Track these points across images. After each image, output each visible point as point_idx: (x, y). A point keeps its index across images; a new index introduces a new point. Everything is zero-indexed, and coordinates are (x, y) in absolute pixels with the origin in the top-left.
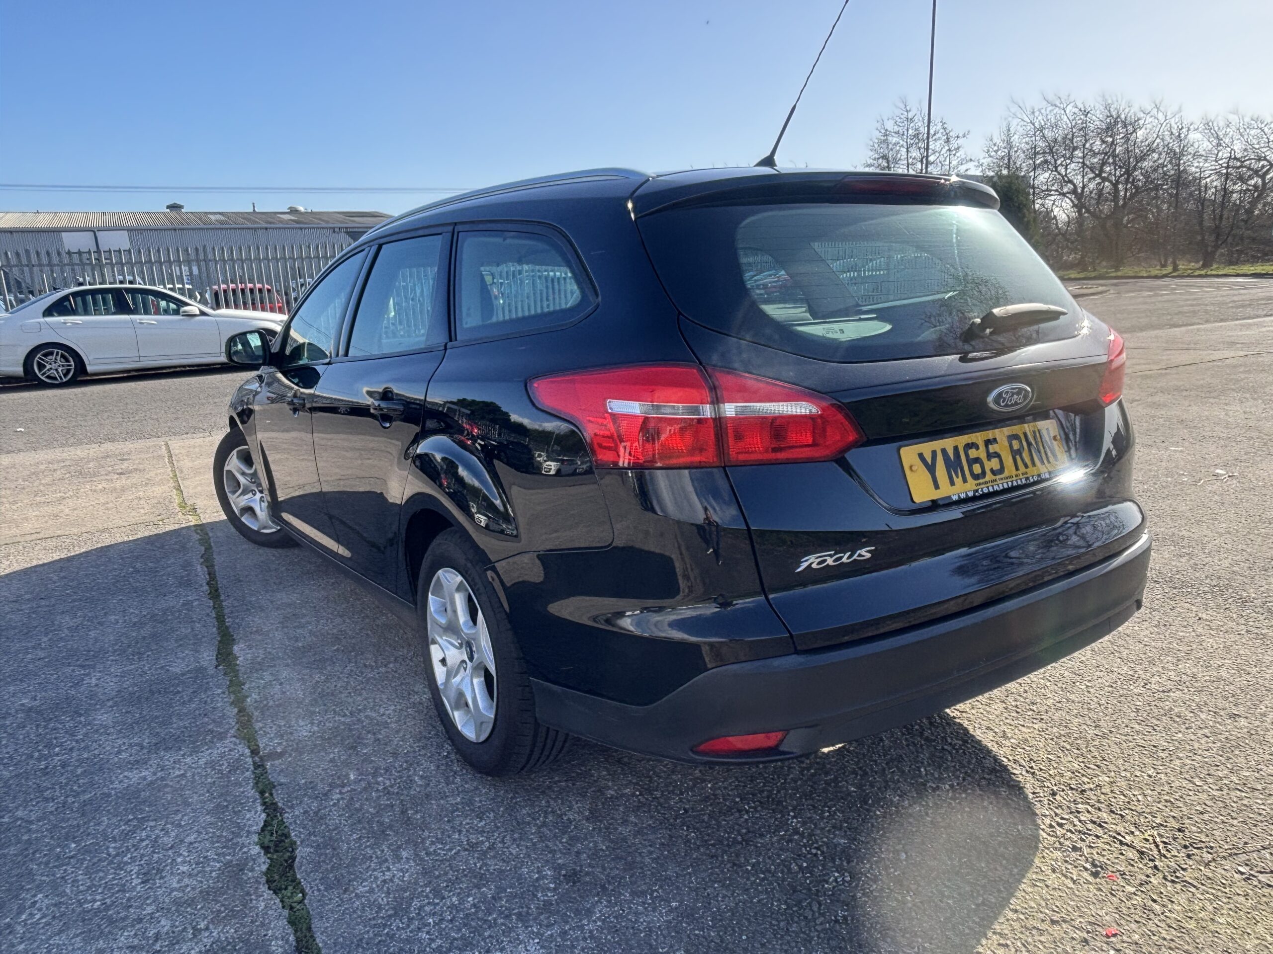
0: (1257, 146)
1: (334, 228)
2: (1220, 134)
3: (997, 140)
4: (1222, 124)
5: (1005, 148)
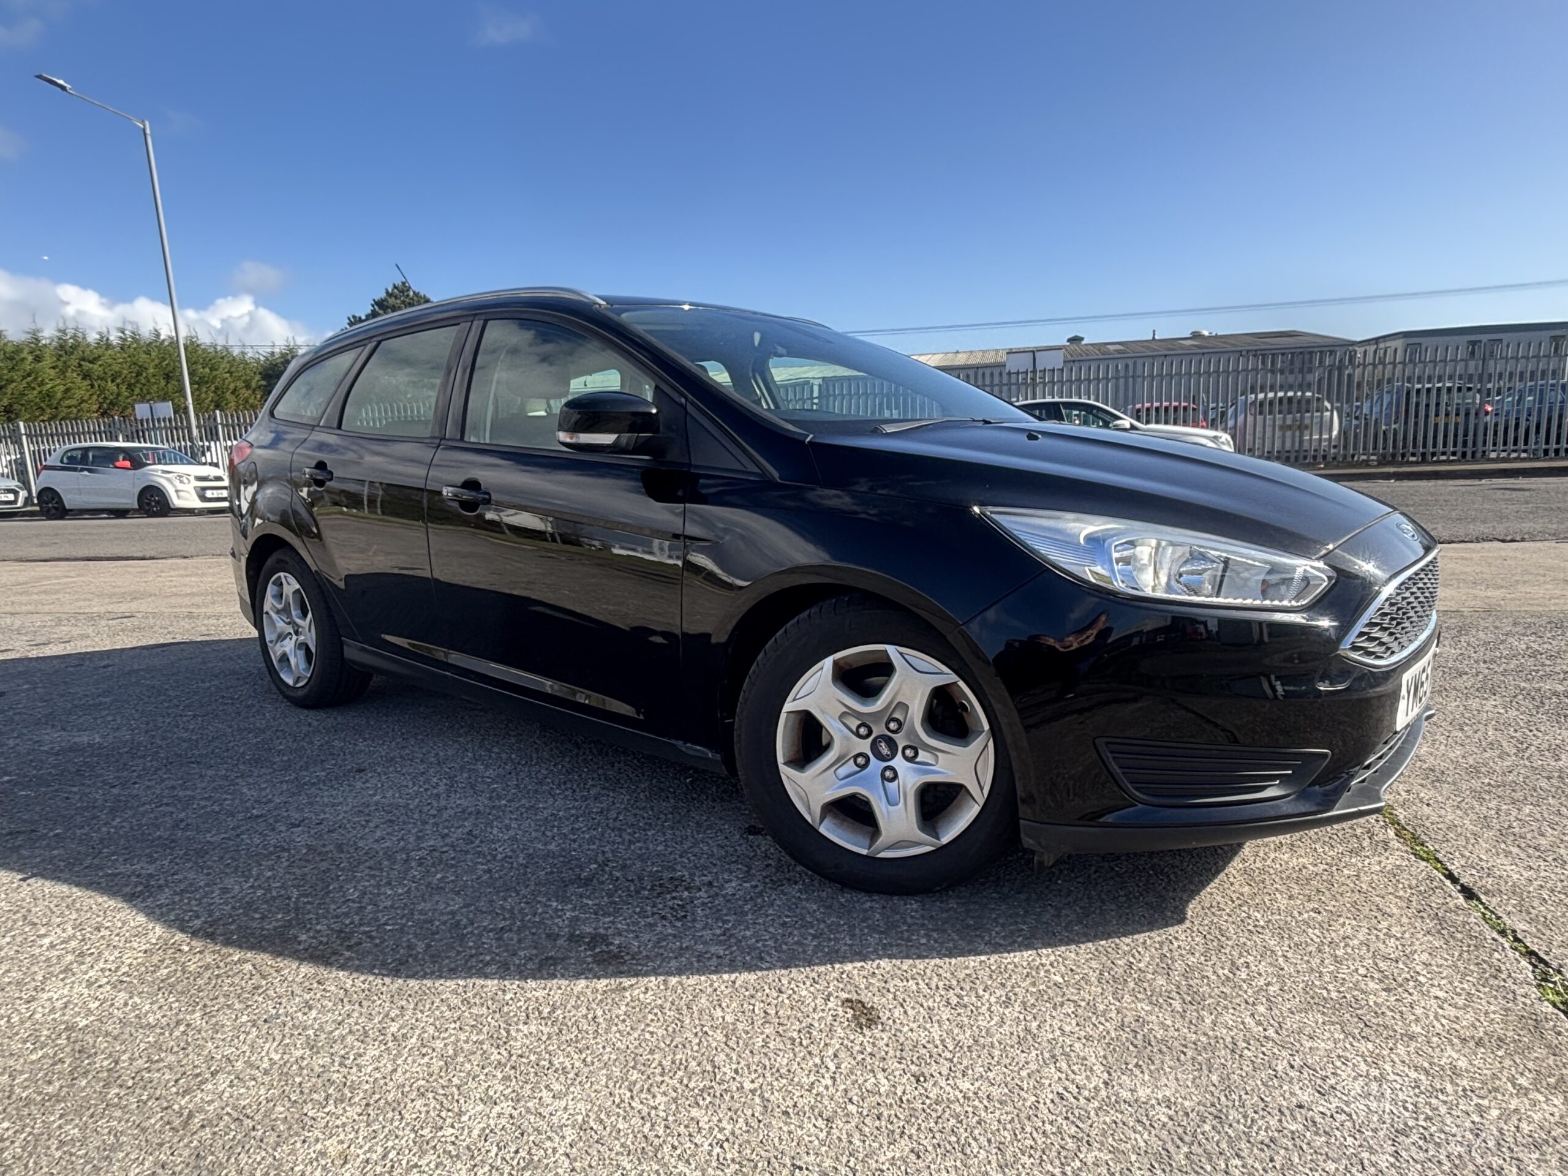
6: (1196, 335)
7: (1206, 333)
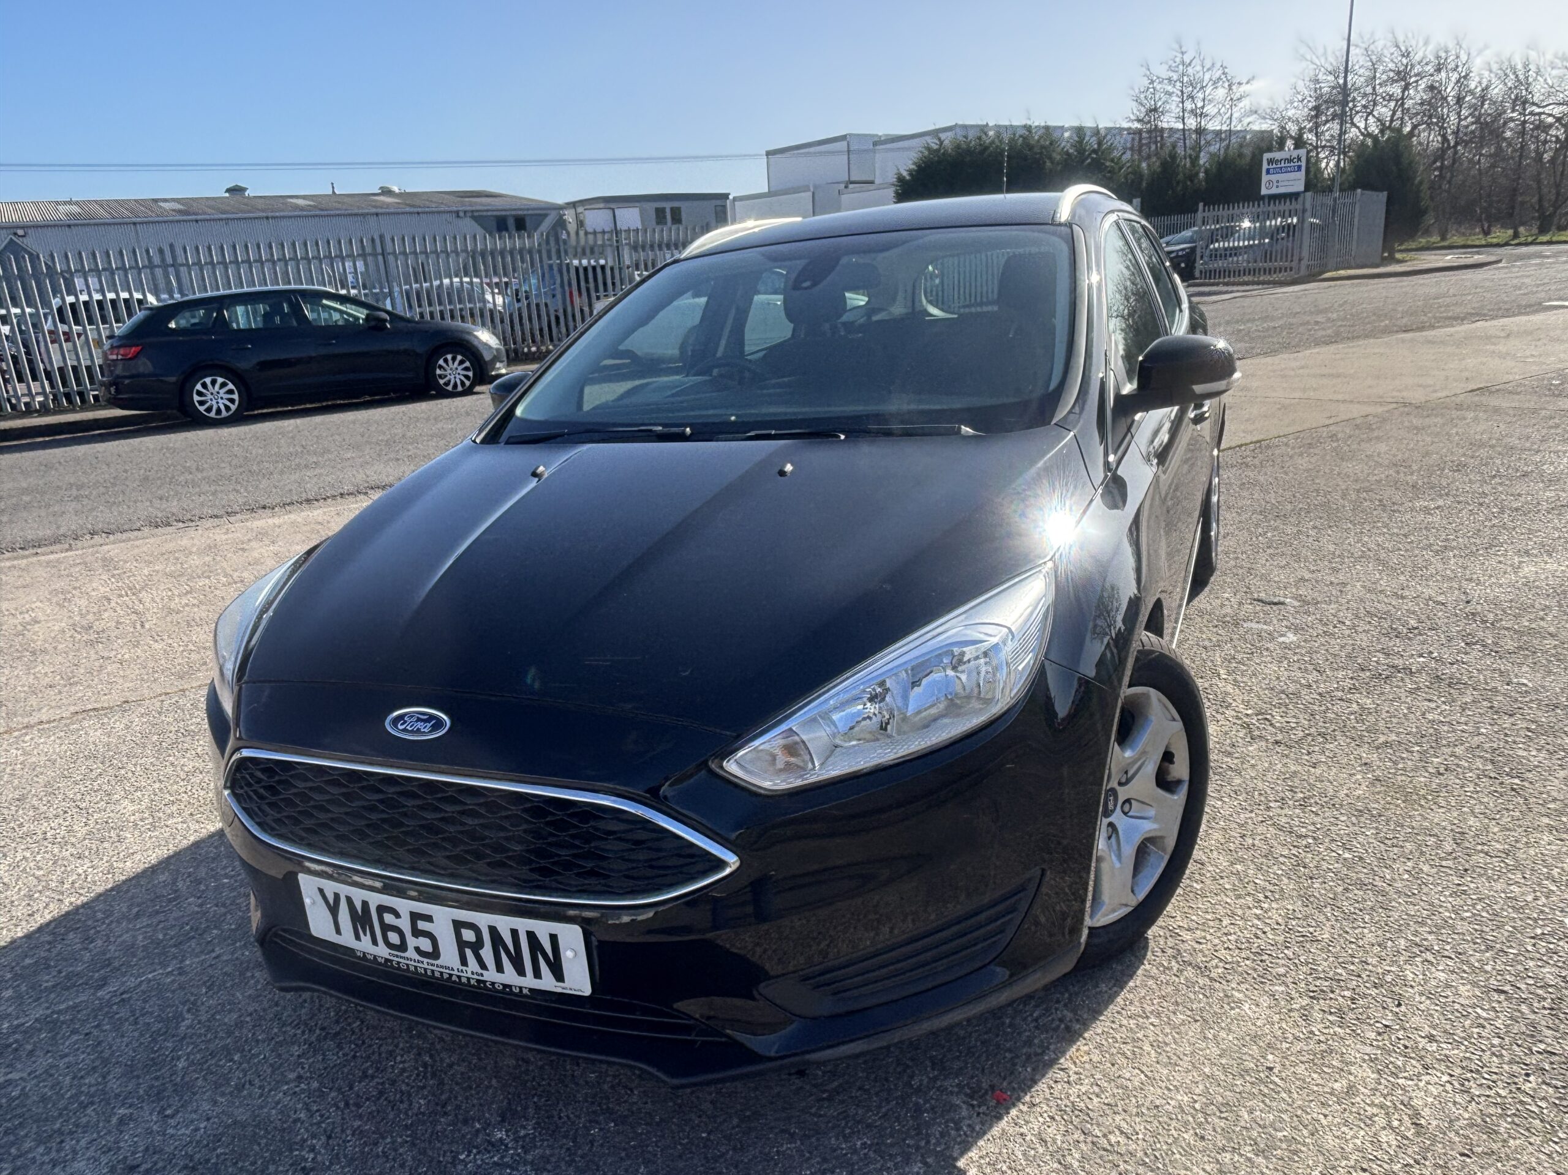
7: (396, 189)
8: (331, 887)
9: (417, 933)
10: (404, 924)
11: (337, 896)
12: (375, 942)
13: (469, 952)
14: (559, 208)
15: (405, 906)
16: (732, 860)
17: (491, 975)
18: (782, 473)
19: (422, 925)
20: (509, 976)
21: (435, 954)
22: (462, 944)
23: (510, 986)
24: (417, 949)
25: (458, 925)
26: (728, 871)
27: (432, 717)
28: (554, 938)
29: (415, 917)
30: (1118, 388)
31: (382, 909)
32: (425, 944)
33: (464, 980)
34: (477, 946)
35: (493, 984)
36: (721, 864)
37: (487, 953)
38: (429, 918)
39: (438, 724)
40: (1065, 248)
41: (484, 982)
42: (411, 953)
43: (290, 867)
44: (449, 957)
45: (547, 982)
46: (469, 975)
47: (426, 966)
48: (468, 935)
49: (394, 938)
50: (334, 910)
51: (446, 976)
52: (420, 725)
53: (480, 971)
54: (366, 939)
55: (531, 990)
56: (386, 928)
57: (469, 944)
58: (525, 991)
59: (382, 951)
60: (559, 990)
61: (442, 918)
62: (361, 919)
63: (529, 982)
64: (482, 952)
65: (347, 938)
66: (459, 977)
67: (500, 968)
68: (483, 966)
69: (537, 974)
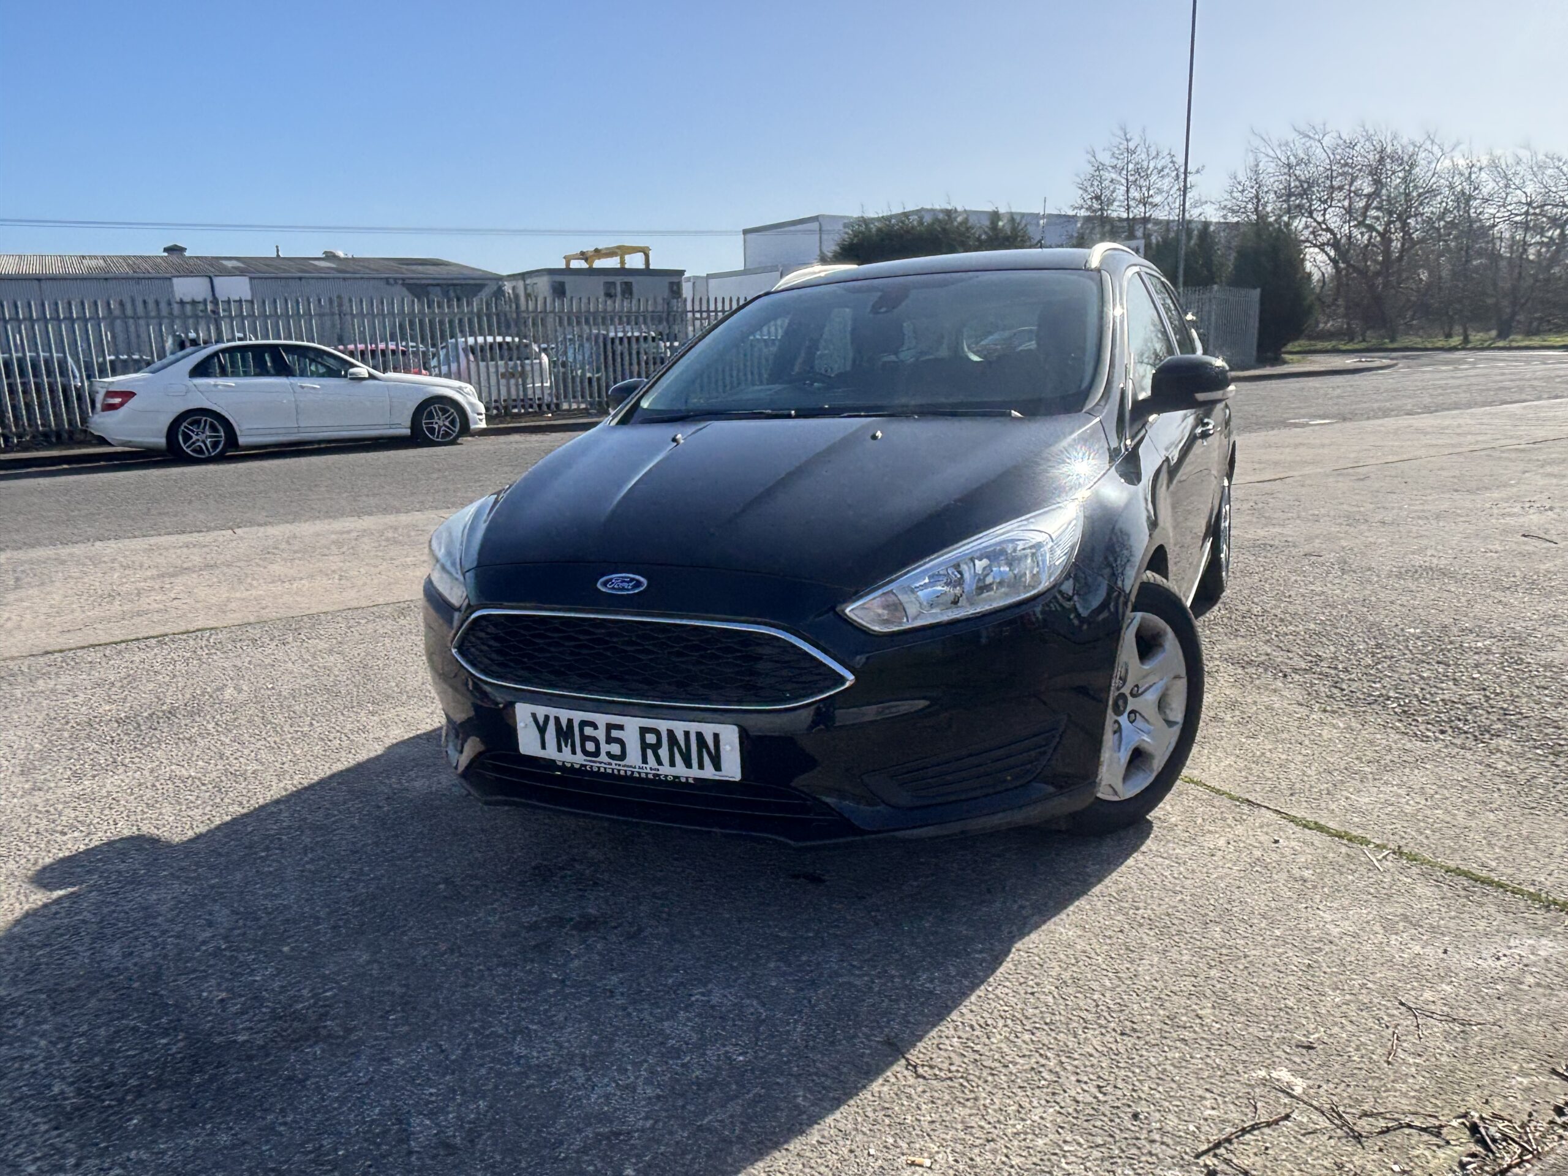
0: (1554, 189)
1: (387, 279)
2: (1509, 173)
3: (1242, 178)
4: (1510, 161)
5: (1252, 187)
6: (330, 256)
7: (341, 254)
8: (541, 711)
9: (609, 740)
10: (601, 735)
11: (547, 718)
12: (574, 752)
13: (649, 752)
14: (499, 278)
15: (601, 719)
16: (850, 678)
17: (666, 770)
18: (874, 437)
19: (615, 733)
20: (680, 770)
21: (623, 756)
22: (644, 746)
23: (678, 777)
24: (608, 754)
25: (644, 731)
26: (847, 684)
27: (632, 580)
28: (716, 737)
29: (610, 727)
30: (1135, 395)
31: (584, 724)
32: (615, 749)
33: (643, 775)
34: (656, 747)
35: (666, 776)
36: (842, 680)
37: (664, 752)
38: (621, 727)
39: (638, 584)
40: (1095, 288)
41: (659, 775)
42: (603, 757)
43: (509, 698)
44: (634, 756)
45: (709, 772)
46: (649, 771)
47: (613, 766)
48: (651, 738)
49: (590, 746)
50: (542, 730)
51: (629, 773)
52: (626, 585)
53: (657, 766)
54: (567, 750)
55: (695, 779)
56: (584, 739)
57: (651, 746)
58: (691, 781)
59: (579, 759)
60: (717, 778)
61: (632, 726)
62: (565, 734)
63: (695, 773)
64: (660, 751)
65: (551, 752)
66: (639, 773)
67: (672, 764)
68: (660, 763)
69: (701, 766)
